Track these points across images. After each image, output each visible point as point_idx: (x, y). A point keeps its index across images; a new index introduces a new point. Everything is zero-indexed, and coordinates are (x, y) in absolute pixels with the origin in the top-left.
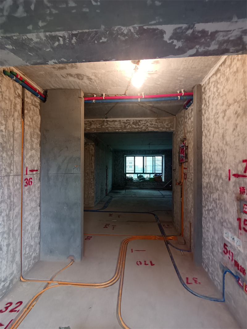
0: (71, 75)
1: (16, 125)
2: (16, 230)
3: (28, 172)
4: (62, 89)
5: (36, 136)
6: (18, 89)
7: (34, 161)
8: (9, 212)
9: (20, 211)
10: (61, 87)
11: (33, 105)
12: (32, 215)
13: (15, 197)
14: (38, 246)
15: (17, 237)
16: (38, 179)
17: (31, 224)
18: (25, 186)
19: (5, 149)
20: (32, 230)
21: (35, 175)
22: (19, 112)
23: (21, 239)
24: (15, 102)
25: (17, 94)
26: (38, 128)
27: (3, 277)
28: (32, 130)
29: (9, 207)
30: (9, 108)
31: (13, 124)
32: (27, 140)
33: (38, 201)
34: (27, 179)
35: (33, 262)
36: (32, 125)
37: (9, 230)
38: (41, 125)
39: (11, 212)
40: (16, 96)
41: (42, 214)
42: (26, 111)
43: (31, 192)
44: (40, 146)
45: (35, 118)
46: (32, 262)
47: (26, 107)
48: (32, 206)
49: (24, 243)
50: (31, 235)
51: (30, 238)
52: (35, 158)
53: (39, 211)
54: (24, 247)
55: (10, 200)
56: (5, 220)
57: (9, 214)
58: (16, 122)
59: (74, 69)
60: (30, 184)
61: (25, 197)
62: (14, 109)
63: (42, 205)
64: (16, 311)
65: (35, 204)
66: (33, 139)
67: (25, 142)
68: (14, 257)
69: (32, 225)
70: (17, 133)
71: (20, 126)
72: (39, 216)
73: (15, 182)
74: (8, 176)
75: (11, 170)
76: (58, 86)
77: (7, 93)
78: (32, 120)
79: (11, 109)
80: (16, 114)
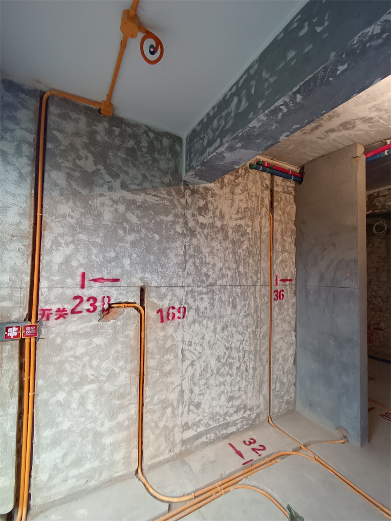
0: (332, 131)
1: (263, 224)
2: (263, 353)
3: (279, 282)
4: (324, 156)
5: (289, 234)
6: (265, 179)
7: (286, 267)
8: (255, 329)
9: (269, 332)
10: (322, 152)
11: (285, 192)
12: (284, 341)
13: (262, 312)
14: (293, 387)
15: (265, 363)
16: (293, 292)
17: (283, 352)
18: (275, 299)
19: (252, 254)
20: (284, 361)
21: (288, 286)
22: (266, 207)
23: (270, 368)
24: (262, 197)
25: (265, 186)
26: (292, 222)
27: (249, 405)
28: (283, 226)
29: (255, 323)
30: (256, 205)
31: (260, 223)
32: (277, 240)
33: (293, 323)
34: (277, 291)
35: (286, 406)
36: (283, 219)
37: (256, 351)
38: (296, 217)
39: (257, 330)
40: (264, 188)
41: (298, 344)
42: (275, 204)
43: (282, 309)
44: (295, 246)
45: (287, 210)
46: (284, 406)
47: (275, 198)
48: (284, 328)
49: (273, 375)
50: (283, 368)
51: (282, 371)
52: (288, 263)
53: (294, 338)
54: (273, 380)
55: (257, 314)
56: (252, 337)
57: (255, 331)
58: (264, 221)
59: (335, 119)
60: (282, 298)
61: (274, 314)
62: (261, 205)
63: (298, 330)
64: (257, 453)
65: (289, 327)
66: (285, 238)
67: (275, 243)
68: (261, 386)
69: (285, 355)
70: (265, 233)
71: (268, 223)
72: (294, 345)
73: (262, 293)
74: (255, 285)
75: (258, 279)
76: (317, 155)
77: (254, 190)
78: (284, 213)
79: (258, 206)
80: (264, 210)
